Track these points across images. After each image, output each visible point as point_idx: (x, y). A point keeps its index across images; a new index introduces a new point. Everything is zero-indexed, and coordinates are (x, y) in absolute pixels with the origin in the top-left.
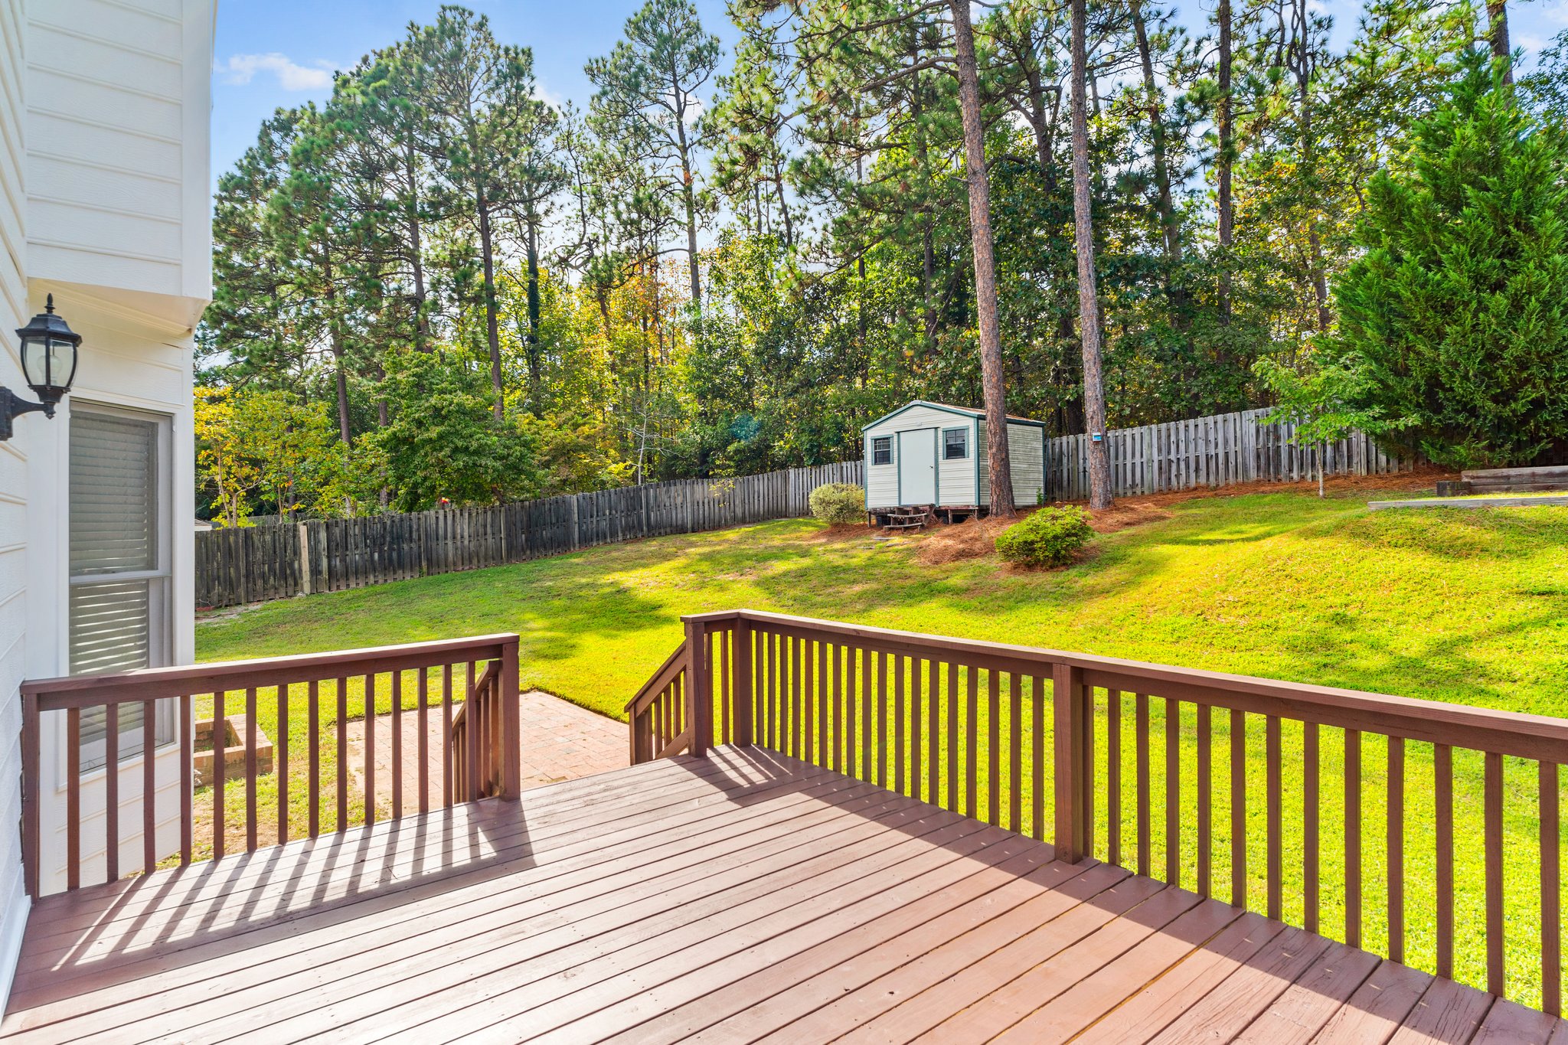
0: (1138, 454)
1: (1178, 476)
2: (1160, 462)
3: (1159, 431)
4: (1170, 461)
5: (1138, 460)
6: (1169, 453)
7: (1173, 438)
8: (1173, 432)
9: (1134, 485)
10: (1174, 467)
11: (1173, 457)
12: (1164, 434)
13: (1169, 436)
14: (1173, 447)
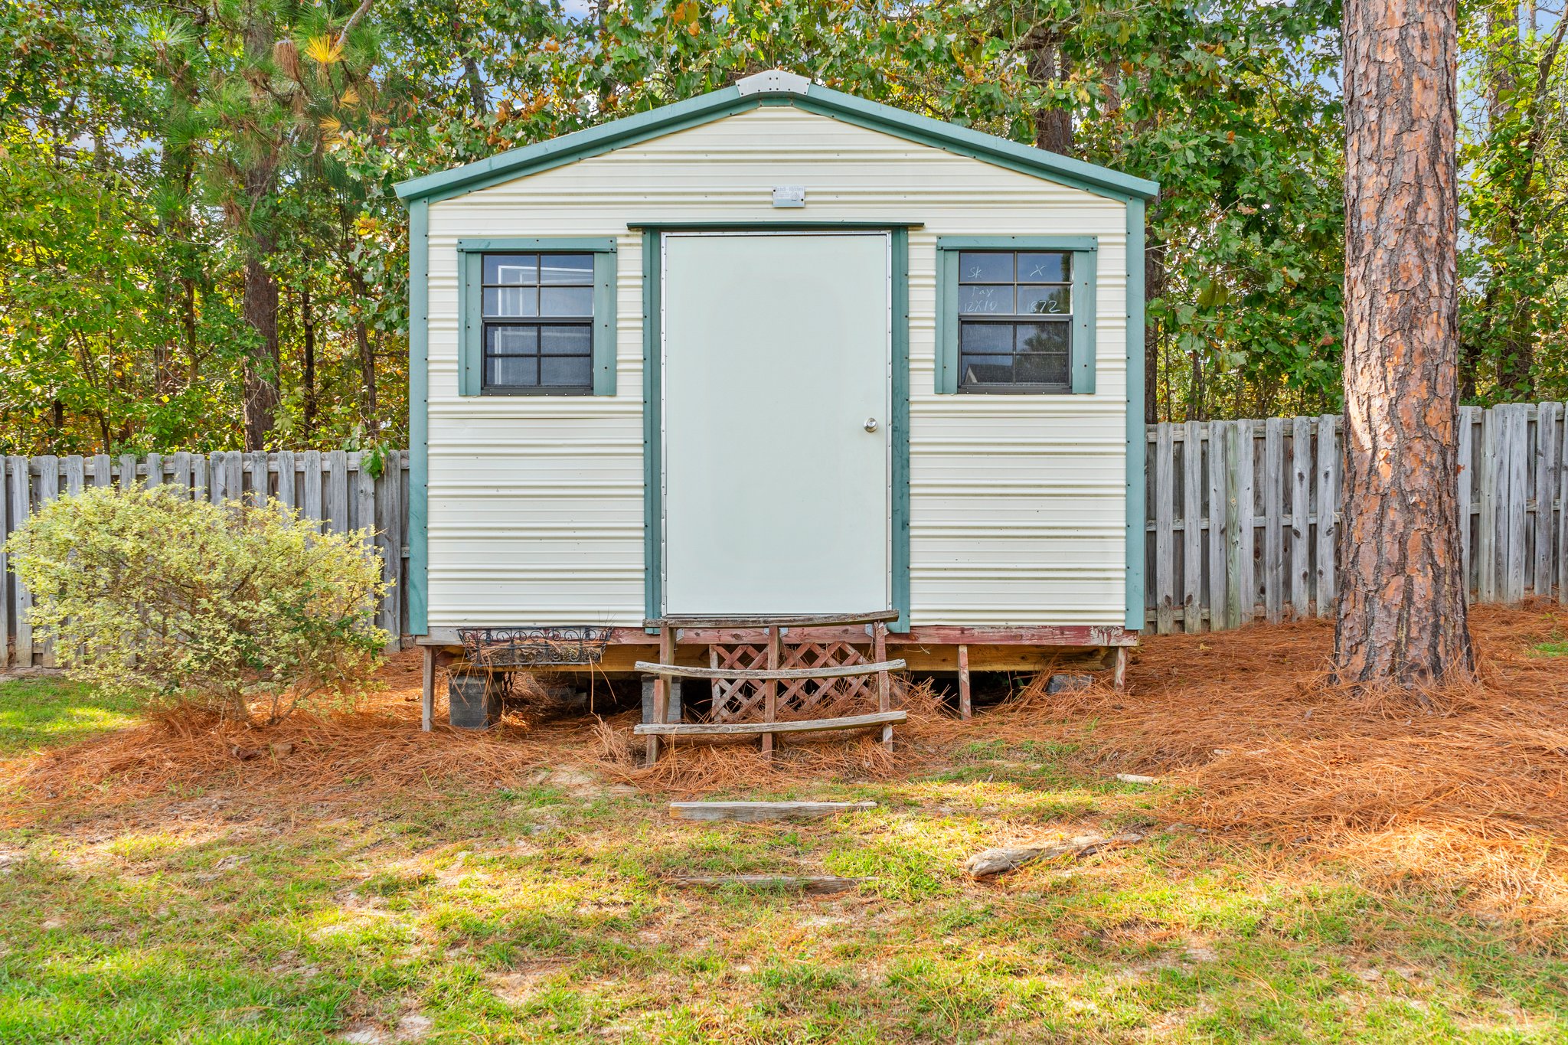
0: (1192, 505)
1: (1312, 576)
2: (1259, 532)
3: (1260, 439)
4: (1289, 533)
5: (1193, 524)
6: (1288, 508)
7: (1300, 465)
8: (1300, 447)
9: (1181, 599)
10: (1300, 549)
11: (1299, 520)
12: (1273, 448)
13: (1289, 457)
14: (1300, 492)
